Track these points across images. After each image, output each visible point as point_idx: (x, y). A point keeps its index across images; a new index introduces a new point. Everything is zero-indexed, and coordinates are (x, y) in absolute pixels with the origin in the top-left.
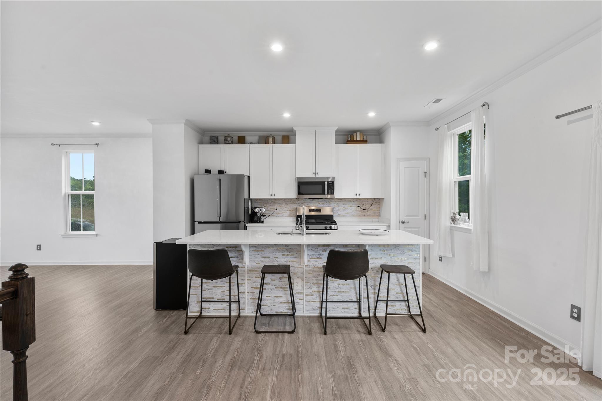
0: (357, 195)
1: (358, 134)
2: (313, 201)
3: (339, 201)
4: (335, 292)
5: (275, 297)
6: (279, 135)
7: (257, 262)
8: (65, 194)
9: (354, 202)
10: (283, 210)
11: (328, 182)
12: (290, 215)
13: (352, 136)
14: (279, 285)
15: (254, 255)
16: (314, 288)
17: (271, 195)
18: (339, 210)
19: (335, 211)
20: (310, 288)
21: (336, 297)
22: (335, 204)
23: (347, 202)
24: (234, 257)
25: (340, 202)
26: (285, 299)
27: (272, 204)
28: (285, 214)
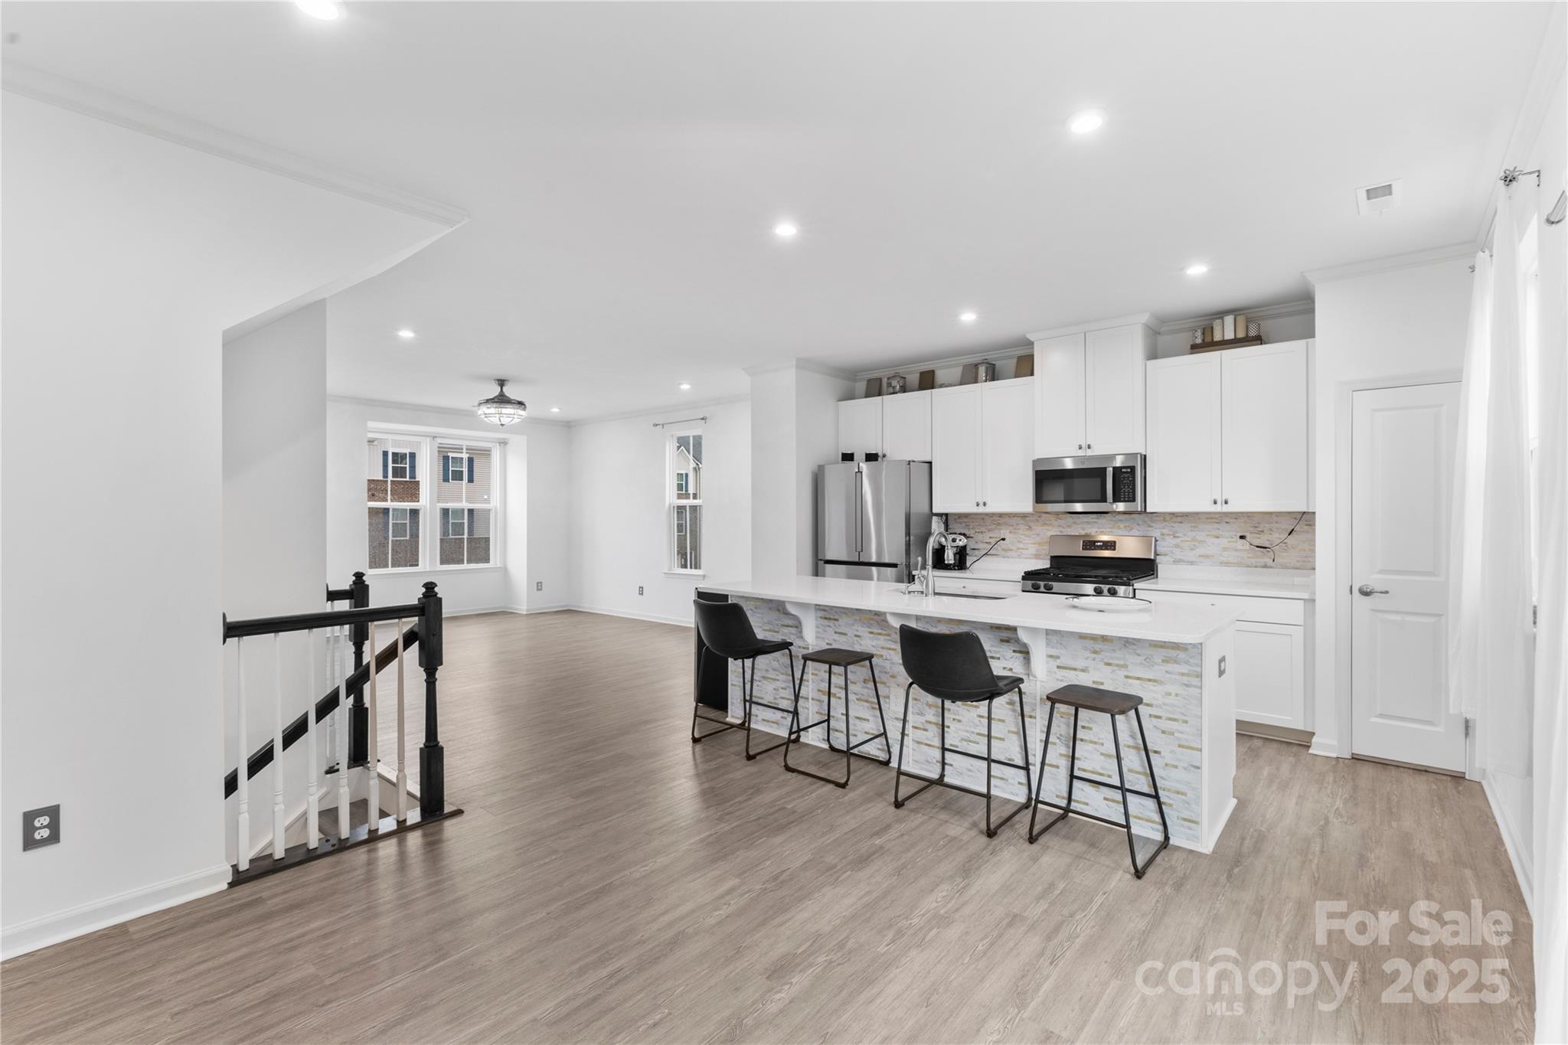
0: (1215, 503)
1: (1229, 320)
2: (1100, 521)
3: (1179, 519)
4: (973, 732)
5: (857, 718)
6: (1010, 357)
7: (827, 641)
8: (670, 504)
9: (1227, 523)
10: (1019, 542)
11: (1114, 468)
12: (1037, 555)
13: (1208, 330)
14: (862, 695)
15: (823, 625)
16: (929, 714)
17: (978, 505)
18: (1177, 546)
19: (1165, 549)
20: (921, 714)
21: (973, 744)
22: (1163, 528)
23: (1204, 522)
24: (792, 627)
25: (1181, 523)
26: (874, 727)
27: (993, 527)
28: (1024, 552)
